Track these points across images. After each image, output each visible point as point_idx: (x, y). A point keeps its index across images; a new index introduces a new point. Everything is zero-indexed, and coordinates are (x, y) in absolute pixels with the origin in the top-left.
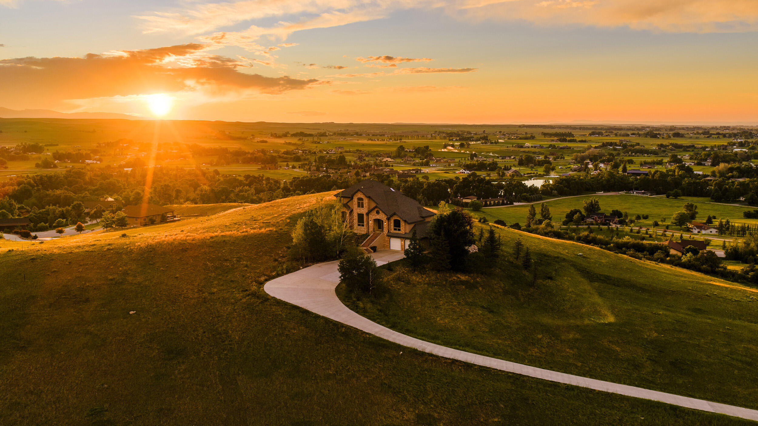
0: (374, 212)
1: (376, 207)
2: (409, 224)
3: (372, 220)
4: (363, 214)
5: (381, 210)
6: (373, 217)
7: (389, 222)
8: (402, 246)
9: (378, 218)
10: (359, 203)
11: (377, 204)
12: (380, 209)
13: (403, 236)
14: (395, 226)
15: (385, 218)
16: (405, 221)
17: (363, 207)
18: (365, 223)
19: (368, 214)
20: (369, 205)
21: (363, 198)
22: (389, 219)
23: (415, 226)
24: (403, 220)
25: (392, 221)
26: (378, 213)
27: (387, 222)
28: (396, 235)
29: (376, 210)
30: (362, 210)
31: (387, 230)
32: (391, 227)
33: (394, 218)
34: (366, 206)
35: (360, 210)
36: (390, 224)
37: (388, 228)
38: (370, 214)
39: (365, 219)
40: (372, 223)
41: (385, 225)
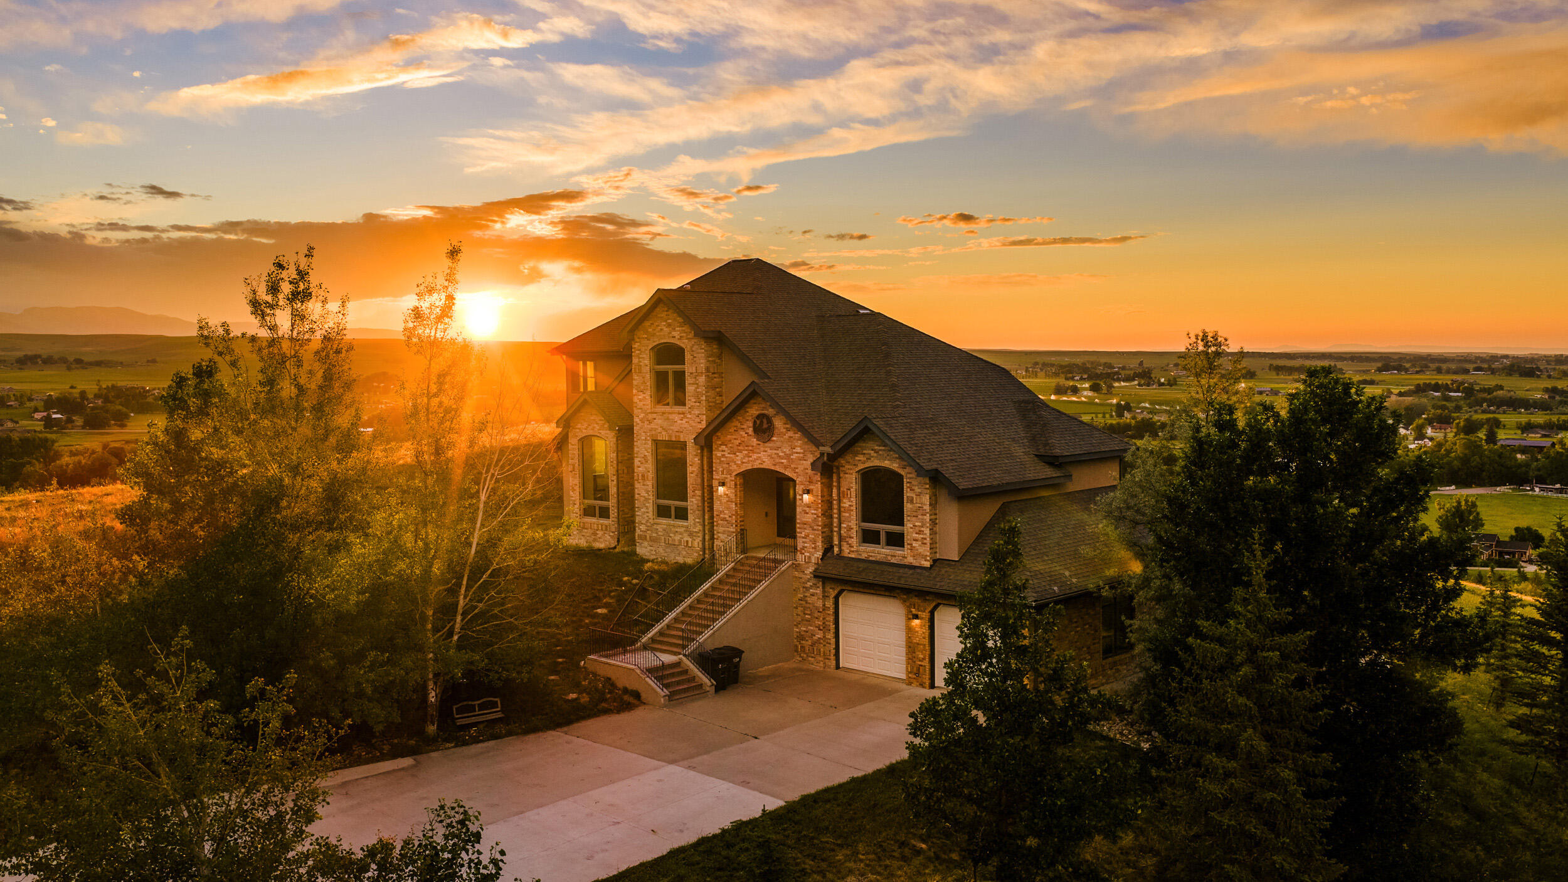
0: (743, 430)
1: (751, 395)
2: (963, 497)
3: (730, 479)
4: (683, 446)
5: (782, 410)
6: (739, 458)
7: (828, 487)
8: (911, 648)
9: (768, 464)
10: (661, 380)
11: (763, 375)
12: (775, 404)
13: (924, 583)
14: (866, 517)
15: (807, 464)
16: (936, 479)
17: (680, 400)
18: (693, 502)
19: (707, 441)
20: (714, 387)
21: (684, 344)
22: (828, 468)
23: (1003, 512)
24: (920, 471)
25: (851, 483)
27: (817, 487)
28: (870, 578)
29: (754, 411)
30: (676, 417)
31: (819, 544)
32: (840, 523)
33: (861, 458)
34: (697, 396)
35: (668, 419)
36: (839, 501)
37: (824, 526)
38: (719, 438)
39: (695, 473)
40: (732, 496)
41: (807, 510)
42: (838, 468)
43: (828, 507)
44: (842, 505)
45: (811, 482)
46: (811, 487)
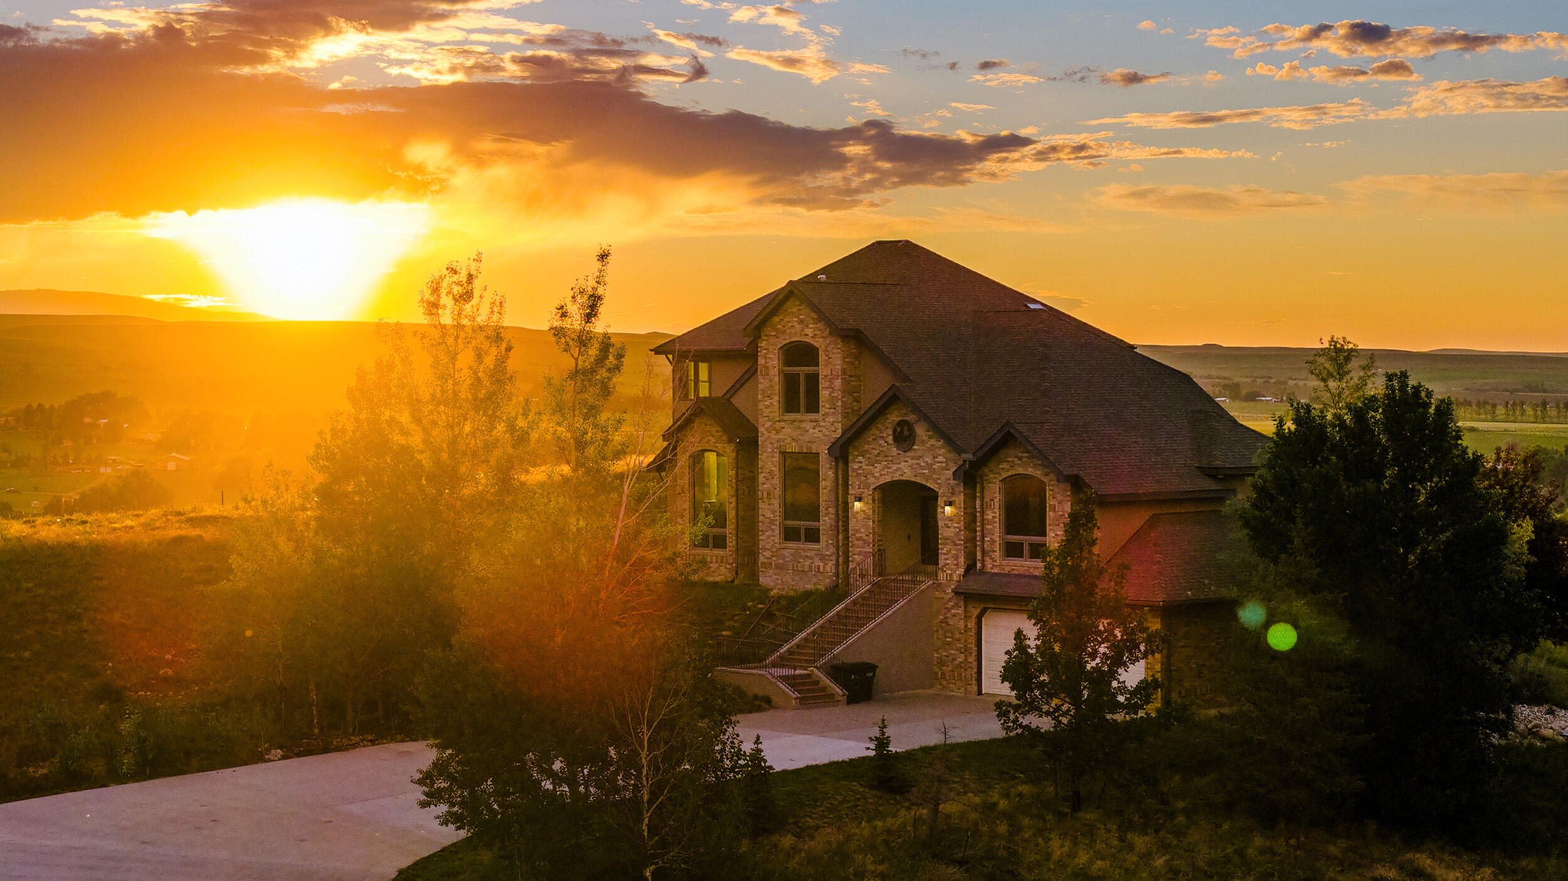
0: (882, 437)
1: (890, 400)
3: (867, 493)
4: (815, 457)
5: (925, 417)
6: (877, 469)
7: (971, 498)
9: (908, 475)
10: (790, 385)
11: (905, 379)
12: (916, 409)
14: (1009, 528)
15: (949, 474)
16: (1077, 485)
17: (813, 406)
18: (826, 520)
19: (842, 451)
20: (851, 391)
21: (818, 342)
22: (970, 477)
23: (1151, 524)
24: (1063, 479)
25: (994, 496)
26: (904, 438)
27: (960, 499)
28: (1012, 591)
29: (894, 417)
30: (809, 426)
31: (962, 560)
32: (983, 537)
33: (1005, 465)
34: (832, 400)
35: (799, 427)
36: (983, 513)
37: (966, 541)
38: (856, 448)
39: (828, 489)
40: (870, 512)
41: (950, 523)
42: (981, 477)
43: (972, 520)
44: (985, 517)
45: (953, 494)
46: (953, 499)
